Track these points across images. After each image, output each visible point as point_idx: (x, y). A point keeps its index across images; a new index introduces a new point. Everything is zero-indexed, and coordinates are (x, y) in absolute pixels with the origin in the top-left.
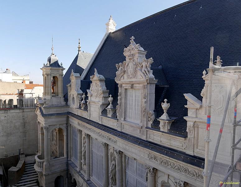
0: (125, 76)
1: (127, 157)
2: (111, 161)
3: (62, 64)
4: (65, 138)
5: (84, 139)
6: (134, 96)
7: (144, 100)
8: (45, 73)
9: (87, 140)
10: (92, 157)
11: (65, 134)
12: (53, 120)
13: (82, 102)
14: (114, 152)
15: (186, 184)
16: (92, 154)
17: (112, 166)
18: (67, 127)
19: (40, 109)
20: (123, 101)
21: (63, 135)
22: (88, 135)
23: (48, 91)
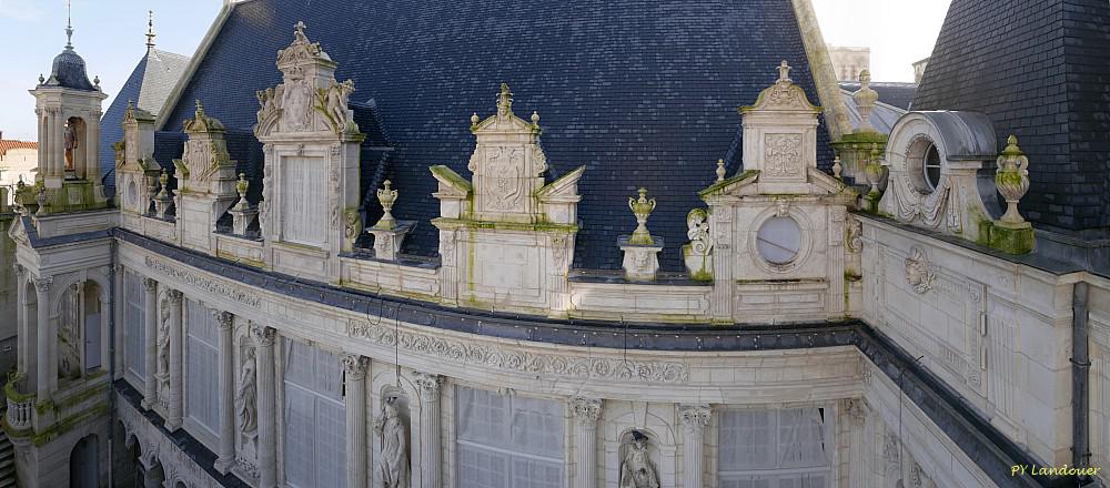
0: (282, 123)
1: (288, 343)
2: (243, 363)
3: (97, 82)
4: (105, 309)
5: (163, 308)
6: (306, 176)
7: (334, 185)
8: (43, 106)
9: (172, 308)
10: (188, 357)
11: (105, 298)
12: (69, 257)
13: (160, 195)
14: (252, 334)
15: (442, 380)
16: (188, 348)
17: (246, 377)
18: (112, 273)
19: (27, 221)
20: (277, 188)
21: (99, 303)
22: (175, 291)
23: (53, 162)
